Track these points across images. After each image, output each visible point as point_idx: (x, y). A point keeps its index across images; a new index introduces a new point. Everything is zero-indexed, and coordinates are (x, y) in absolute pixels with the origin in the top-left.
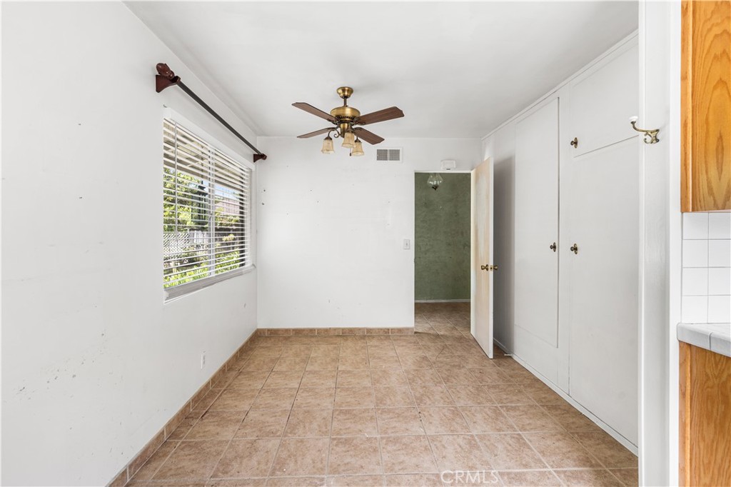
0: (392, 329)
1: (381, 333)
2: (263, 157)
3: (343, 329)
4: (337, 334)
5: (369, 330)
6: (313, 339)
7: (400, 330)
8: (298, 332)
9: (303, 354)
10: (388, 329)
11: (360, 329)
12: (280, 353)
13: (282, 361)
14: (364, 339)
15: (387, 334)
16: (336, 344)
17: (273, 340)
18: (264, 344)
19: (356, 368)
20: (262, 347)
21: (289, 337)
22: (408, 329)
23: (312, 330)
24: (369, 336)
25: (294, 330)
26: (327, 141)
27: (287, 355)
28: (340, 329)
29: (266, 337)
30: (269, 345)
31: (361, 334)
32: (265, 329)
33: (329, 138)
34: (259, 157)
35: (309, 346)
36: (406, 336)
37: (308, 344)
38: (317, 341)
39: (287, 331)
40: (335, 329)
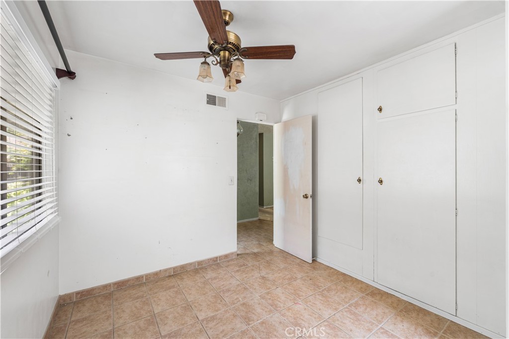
0: (220, 257)
1: (211, 263)
2: (70, 74)
3: (174, 268)
4: (167, 275)
5: (200, 263)
6: (144, 288)
7: (226, 256)
8: (121, 285)
9: (142, 312)
10: (217, 258)
11: (191, 264)
12: (111, 321)
13: (120, 332)
14: (198, 273)
15: (215, 263)
16: (174, 287)
17: (88, 305)
18: (79, 316)
19: (217, 311)
20: (77, 321)
21: (110, 294)
22: (232, 254)
23: (138, 278)
24: (201, 269)
25: (115, 284)
26: (203, 65)
27: (121, 321)
28: (171, 268)
29: (75, 303)
30: (86, 314)
31: (193, 268)
32: (73, 293)
33: (205, 63)
34: (65, 73)
35: (144, 299)
36: (232, 260)
37: (142, 297)
38: (151, 290)
39: (105, 287)
40: (166, 270)
